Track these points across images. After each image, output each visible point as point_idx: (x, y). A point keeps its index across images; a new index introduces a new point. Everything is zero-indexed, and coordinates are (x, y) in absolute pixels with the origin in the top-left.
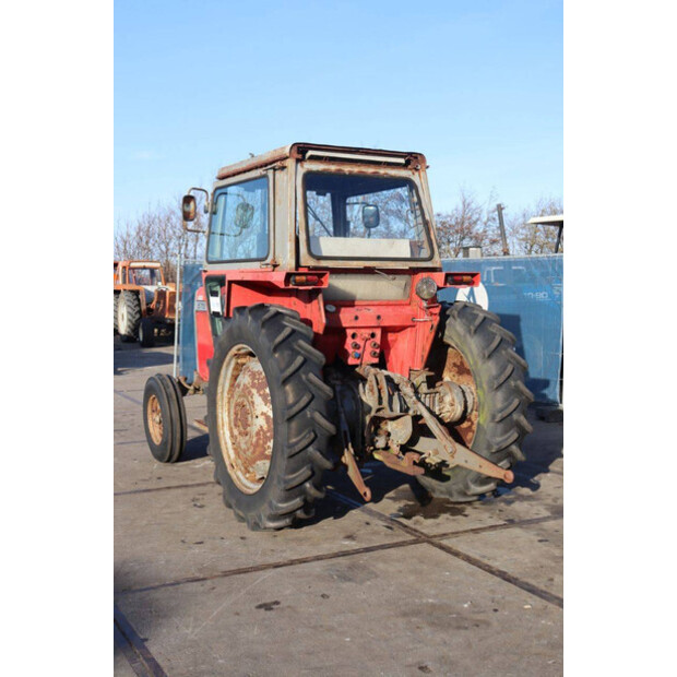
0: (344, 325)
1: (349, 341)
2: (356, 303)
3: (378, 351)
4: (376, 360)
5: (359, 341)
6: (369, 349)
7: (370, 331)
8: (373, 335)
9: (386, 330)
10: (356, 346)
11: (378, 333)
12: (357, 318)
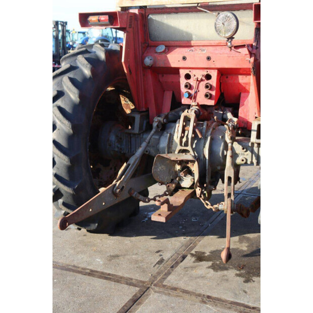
0: (173, 65)
1: (183, 82)
2: (193, 43)
3: (213, 93)
4: (211, 103)
5: (192, 82)
6: (203, 90)
7: (205, 73)
8: (208, 77)
9: (223, 73)
10: (189, 86)
11: (214, 74)
12: (184, 58)
